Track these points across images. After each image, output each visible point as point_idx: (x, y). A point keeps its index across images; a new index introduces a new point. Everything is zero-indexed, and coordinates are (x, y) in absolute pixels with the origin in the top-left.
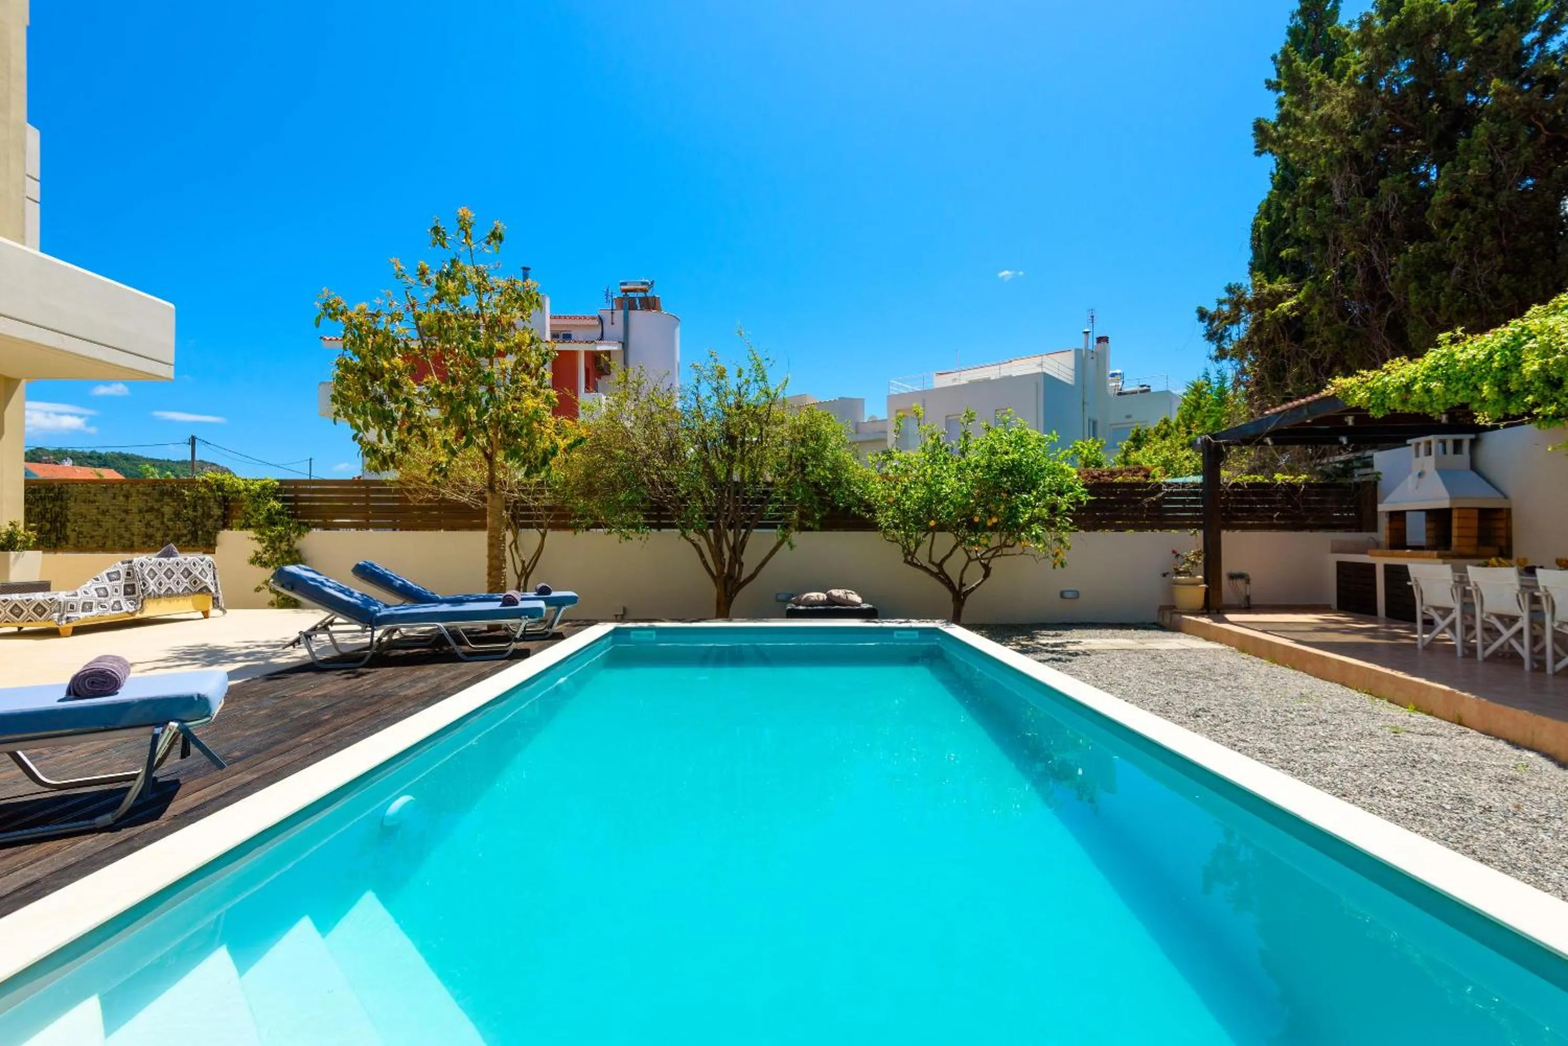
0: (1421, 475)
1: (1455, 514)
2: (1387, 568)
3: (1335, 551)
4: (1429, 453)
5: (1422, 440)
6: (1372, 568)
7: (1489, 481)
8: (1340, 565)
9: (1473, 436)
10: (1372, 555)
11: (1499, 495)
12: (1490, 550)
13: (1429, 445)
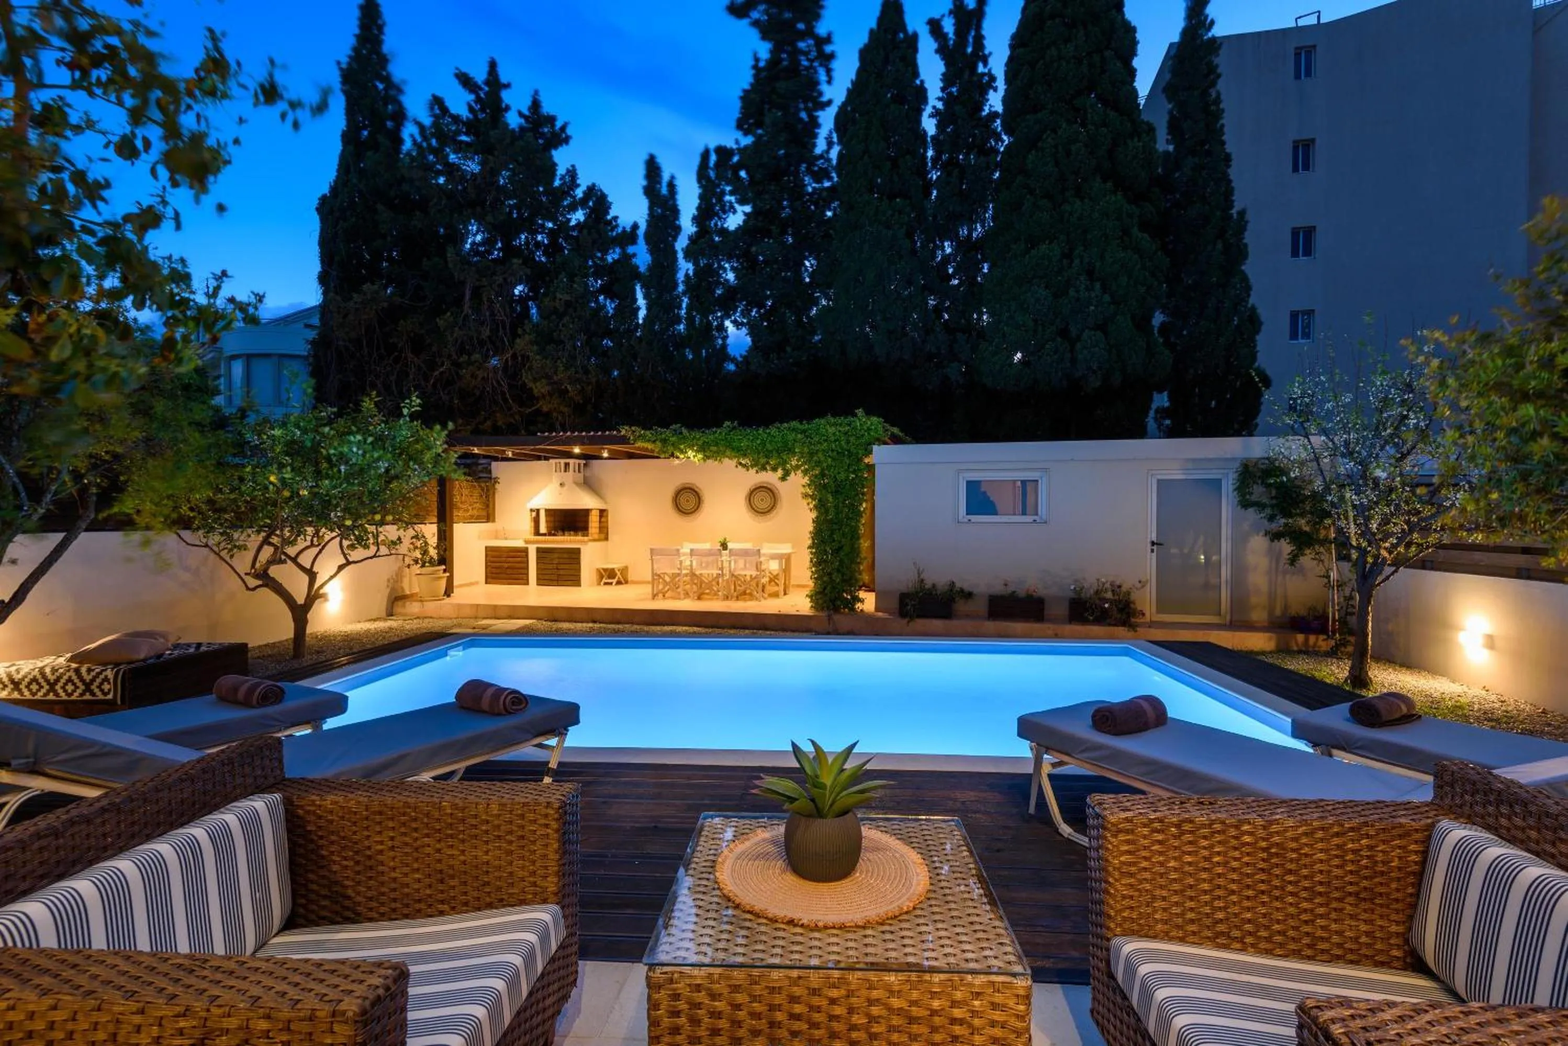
0: (562, 483)
1: (591, 513)
2: (538, 549)
3: (483, 537)
4: (567, 470)
5: (563, 461)
6: (526, 550)
7: (600, 493)
8: (487, 549)
9: (585, 462)
10: (526, 541)
11: (605, 501)
12: (603, 536)
13: (567, 465)
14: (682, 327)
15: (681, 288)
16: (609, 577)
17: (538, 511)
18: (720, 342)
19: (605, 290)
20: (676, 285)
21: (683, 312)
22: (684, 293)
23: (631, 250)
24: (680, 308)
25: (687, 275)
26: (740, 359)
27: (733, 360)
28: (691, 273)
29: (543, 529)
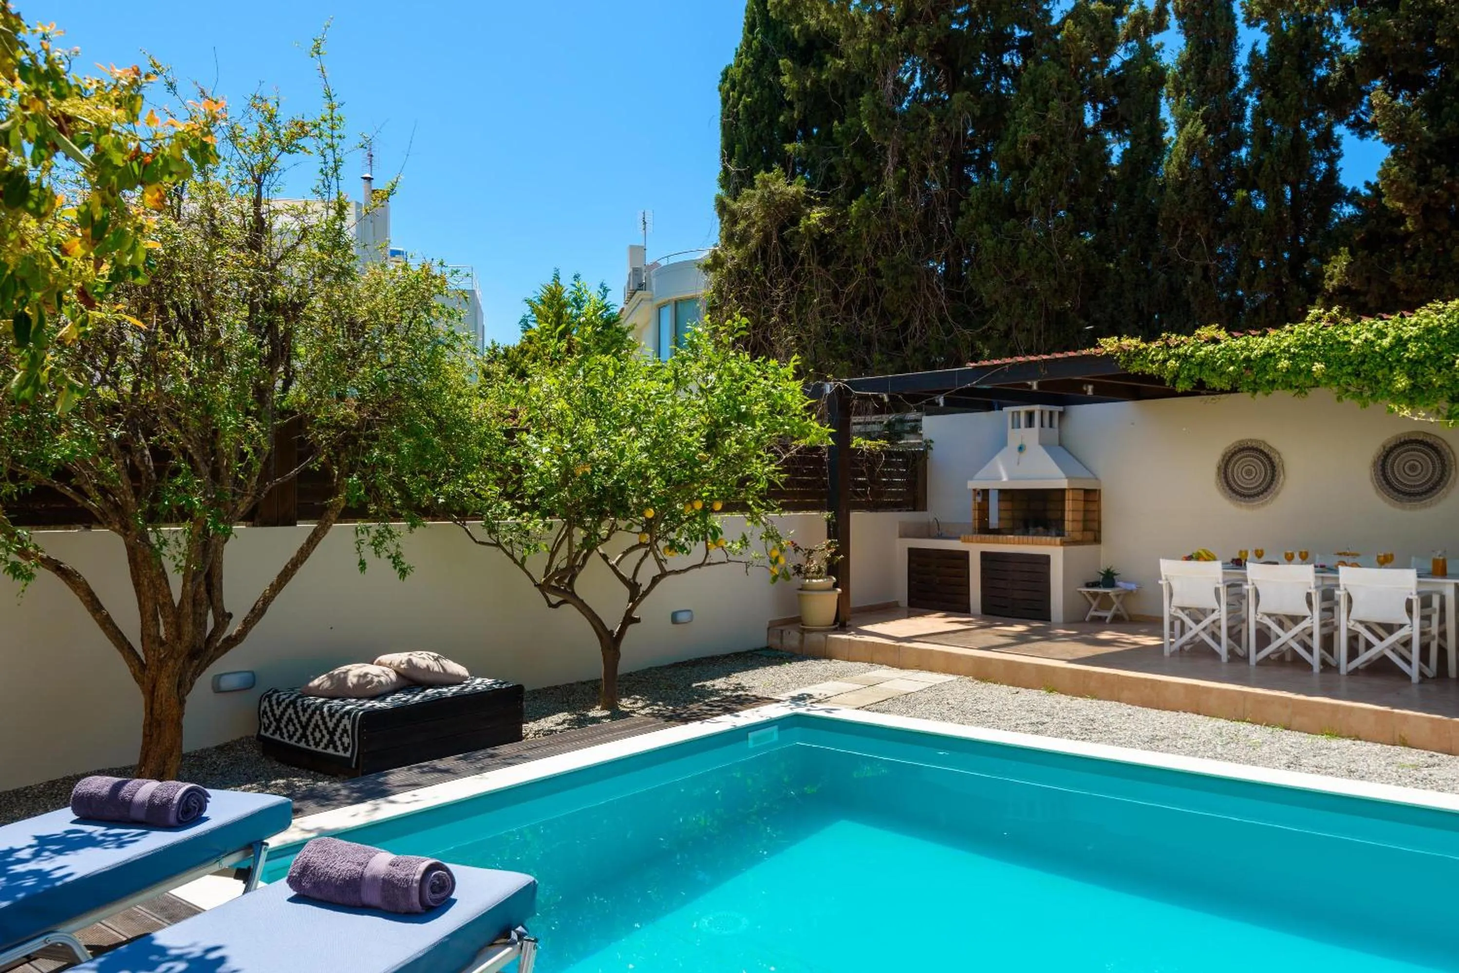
0: (1021, 449)
1: (1069, 496)
2: (984, 555)
3: (904, 535)
4: (1030, 423)
5: (1023, 409)
6: (964, 556)
7: (1080, 462)
8: (912, 552)
9: (1061, 408)
10: (964, 541)
11: (1091, 476)
12: (1090, 535)
13: (1030, 415)
14: (1243, 152)
15: (1243, 79)
16: (1101, 607)
17: (985, 493)
18: (1323, 166)
19: (1109, 120)
20: (1233, 78)
21: (1247, 125)
22: (1249, 88)
23: (1155, 40)
24: (1241, 118)
25: (1253, 54)
26: (1364, 191)
27: (1353, 197)
28: (1263, 49)
29: (994, 521)
